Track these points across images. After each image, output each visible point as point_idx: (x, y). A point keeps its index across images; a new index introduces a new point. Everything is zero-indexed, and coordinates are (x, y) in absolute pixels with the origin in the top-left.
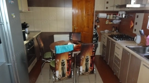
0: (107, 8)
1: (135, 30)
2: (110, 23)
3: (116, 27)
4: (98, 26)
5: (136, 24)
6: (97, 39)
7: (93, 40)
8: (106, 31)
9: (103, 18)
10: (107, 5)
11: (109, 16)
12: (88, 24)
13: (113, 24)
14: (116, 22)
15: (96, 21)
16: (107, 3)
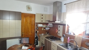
0: (42, 21)
1: (59, 34)
2: (44, 30)
3: (48, 32)
4: (38, 32)
5: (59, 30)
6: (38, 40)
7: (35, 41)
8: (42, 34)
9: (40, 27)
10: (42, 20)
11: (43, 26)
12: (31, 30)
13: (46, 30)
14: (47, 29)
15: (36, 29)
16: (42, 18)
